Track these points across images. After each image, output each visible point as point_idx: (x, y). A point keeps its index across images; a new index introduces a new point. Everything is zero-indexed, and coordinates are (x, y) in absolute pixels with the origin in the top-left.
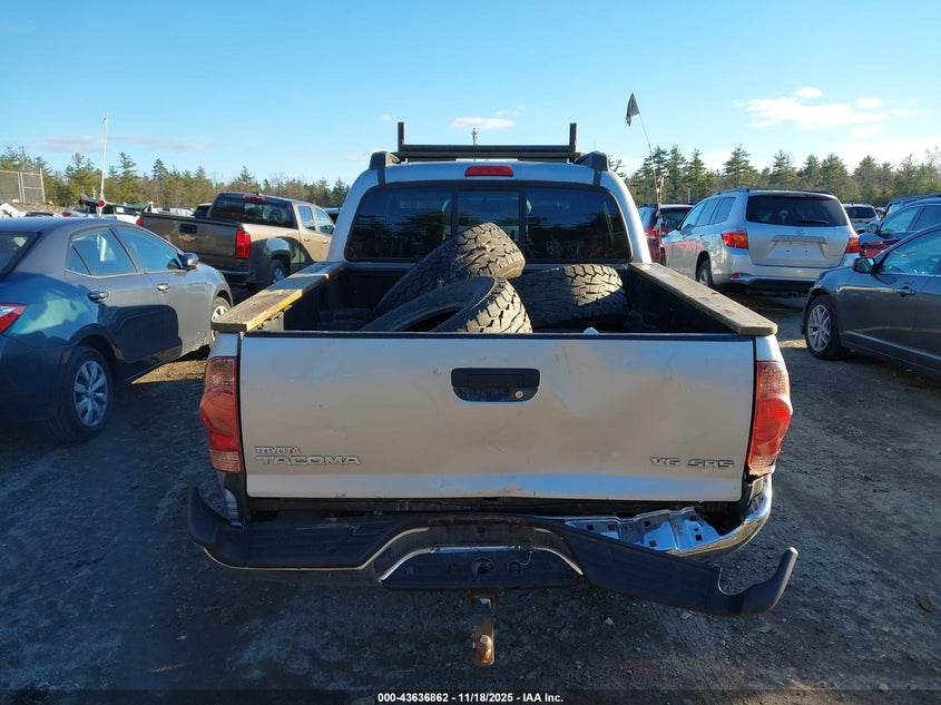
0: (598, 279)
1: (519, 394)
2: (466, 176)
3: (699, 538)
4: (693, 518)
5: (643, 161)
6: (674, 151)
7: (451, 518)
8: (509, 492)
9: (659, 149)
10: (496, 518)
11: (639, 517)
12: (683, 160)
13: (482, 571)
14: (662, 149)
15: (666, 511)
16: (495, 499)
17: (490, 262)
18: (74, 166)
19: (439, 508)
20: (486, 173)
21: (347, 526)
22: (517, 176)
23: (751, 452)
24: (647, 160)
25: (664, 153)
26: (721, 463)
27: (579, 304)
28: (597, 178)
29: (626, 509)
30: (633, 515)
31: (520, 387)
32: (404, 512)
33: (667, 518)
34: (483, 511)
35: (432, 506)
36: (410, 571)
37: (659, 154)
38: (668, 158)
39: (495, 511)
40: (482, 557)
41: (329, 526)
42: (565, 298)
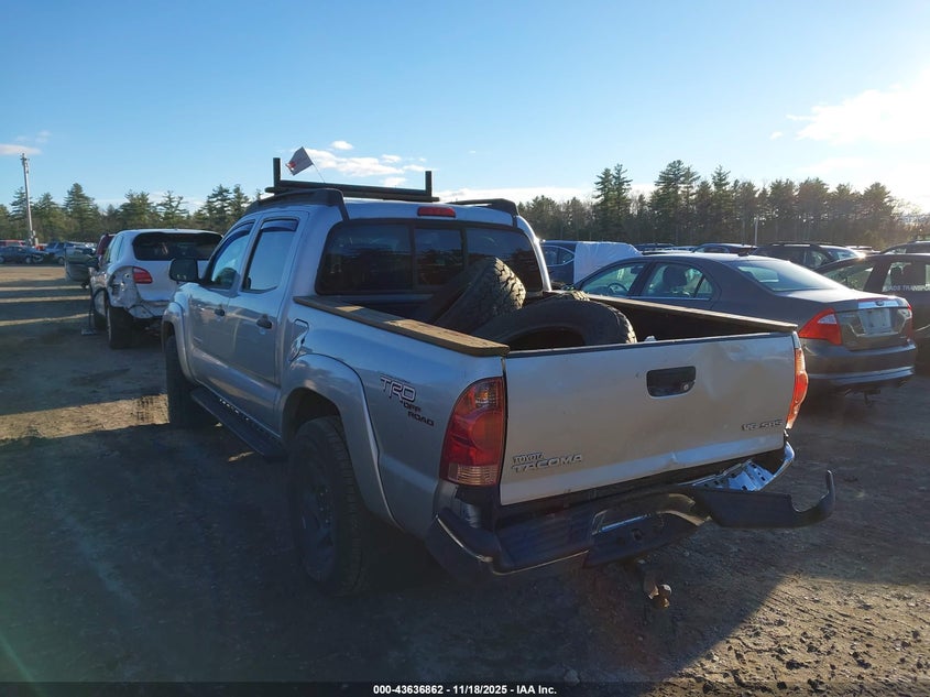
2: (419, 215)
3: (763, 479)
4: (754, 466)
5: (205, 199)
6: (237, 190)
9: (221, 188)
12: (246, 199)
14: (224, 187)
15: (740, 465)
21: (563, 518)
22: (459, 217)
24: (210, 197)
25: (227, 191)
28: (515, 221)
30: (723, 472)
32: (597, 499)
35: (611, 492)
37: (221, 193)
38: (231, 196)
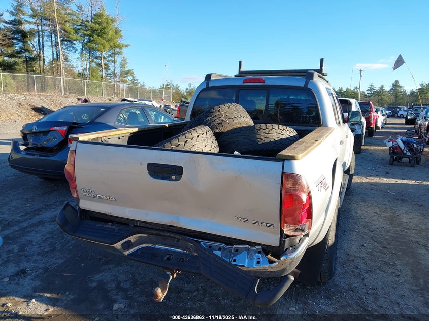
0: (273, 131)
1: (174, 177)
2: (243, 83)
3: (258, 263)
4: (259, 252)
7: (154, 232)
8: (173, 223)
10: (171, 235)
11: (234, 247)
13: (168, 259)
15: (247, 246)
16: (174, 226)
17: (223, 121)
18: (189, 88)
19: (150, 226)
20: (253, 81)
21: (114, 227)
22: (267, 83)
23: (282, 222)
26: (268, 225)
27: (259, 143)
28: (307, 83)
29: (230, 241)
30: (232, 245)
31: (175, 174)
32: (138, 226)
33: (248, 250)
34: (168, 231)
35: (147, 225)
36: (139, 253)
39: (173, 232)
40: (170, 253)
41: (107, 226)
42: (252, 139)
